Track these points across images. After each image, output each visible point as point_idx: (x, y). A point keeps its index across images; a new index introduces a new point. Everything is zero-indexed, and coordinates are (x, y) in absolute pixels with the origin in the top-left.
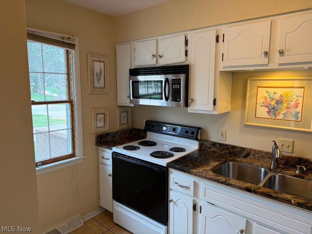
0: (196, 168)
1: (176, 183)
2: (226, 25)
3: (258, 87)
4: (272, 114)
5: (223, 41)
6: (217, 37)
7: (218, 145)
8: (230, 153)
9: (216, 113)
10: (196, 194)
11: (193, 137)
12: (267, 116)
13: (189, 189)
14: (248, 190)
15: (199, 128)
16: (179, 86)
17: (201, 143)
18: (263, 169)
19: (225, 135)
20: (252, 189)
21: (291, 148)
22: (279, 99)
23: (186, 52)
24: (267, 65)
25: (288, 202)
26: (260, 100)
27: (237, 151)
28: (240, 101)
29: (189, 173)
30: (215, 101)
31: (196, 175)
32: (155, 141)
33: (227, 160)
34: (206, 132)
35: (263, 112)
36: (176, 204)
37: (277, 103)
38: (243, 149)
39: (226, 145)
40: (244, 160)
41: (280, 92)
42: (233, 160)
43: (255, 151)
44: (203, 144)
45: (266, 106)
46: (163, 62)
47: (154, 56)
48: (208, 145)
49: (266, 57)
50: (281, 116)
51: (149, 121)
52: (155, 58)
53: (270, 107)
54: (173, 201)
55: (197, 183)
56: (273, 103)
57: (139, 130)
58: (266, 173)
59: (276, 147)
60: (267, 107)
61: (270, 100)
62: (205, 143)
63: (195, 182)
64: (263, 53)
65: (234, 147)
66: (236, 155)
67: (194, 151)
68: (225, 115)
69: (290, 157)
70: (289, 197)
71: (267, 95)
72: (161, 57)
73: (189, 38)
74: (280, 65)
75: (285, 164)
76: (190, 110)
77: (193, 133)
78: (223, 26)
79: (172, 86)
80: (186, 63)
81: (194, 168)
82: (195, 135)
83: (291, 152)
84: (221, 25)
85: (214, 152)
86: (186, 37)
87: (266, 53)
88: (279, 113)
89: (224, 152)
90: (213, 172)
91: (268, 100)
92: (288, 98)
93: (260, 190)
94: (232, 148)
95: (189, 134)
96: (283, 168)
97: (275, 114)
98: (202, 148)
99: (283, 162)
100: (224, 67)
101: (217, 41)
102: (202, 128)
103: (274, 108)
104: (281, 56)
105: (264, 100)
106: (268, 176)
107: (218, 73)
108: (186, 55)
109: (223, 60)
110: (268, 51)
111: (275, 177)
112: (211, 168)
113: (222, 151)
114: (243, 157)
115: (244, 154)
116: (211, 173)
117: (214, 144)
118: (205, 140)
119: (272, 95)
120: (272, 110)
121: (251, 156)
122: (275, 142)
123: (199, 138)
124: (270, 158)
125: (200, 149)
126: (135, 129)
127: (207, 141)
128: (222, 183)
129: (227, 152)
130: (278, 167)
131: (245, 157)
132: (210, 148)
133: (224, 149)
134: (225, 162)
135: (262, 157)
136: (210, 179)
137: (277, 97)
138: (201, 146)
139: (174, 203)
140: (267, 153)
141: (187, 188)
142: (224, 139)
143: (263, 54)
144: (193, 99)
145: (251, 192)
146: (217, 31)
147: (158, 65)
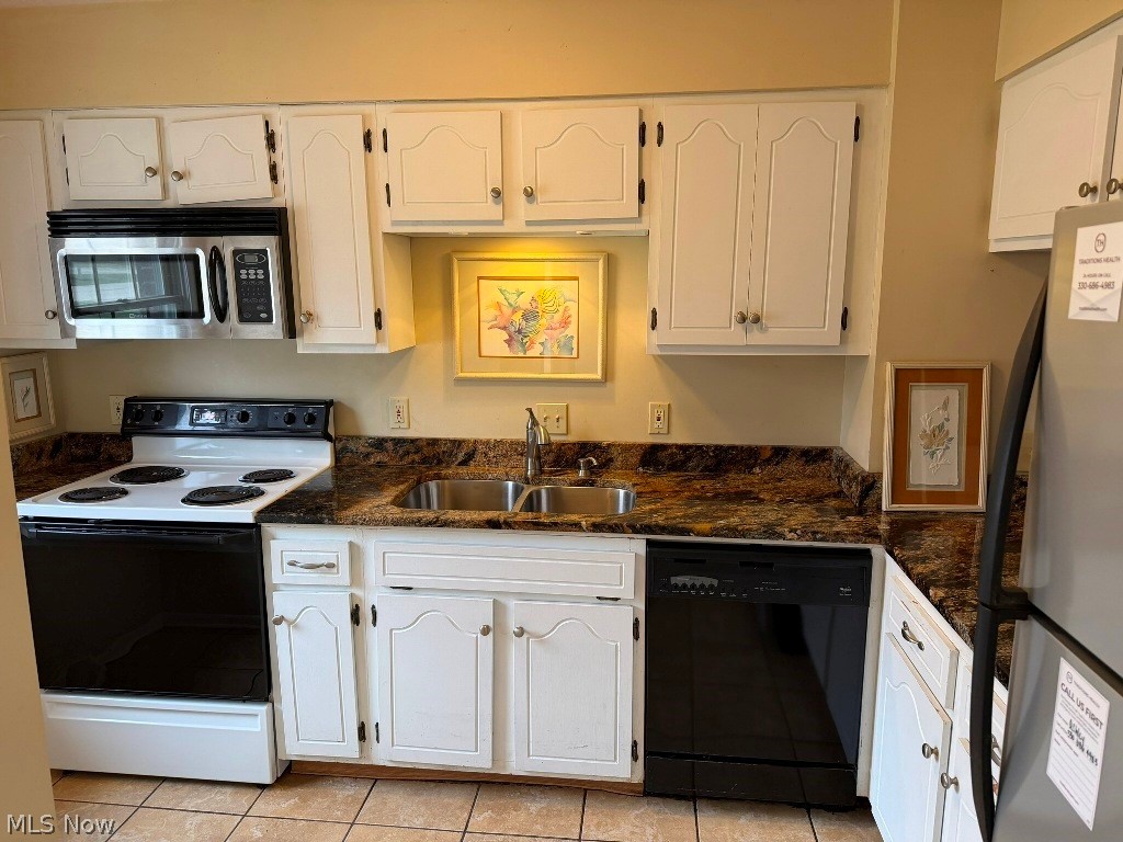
0: (349, 507)
1: (292, 564)
2: (389, 105)
3: (480, 278)
4: (517, 346)
5: (386, 150)
6: (367, 136)
7: (389, 445)
8: (424, 460)
9: (383, 349)
10: (356, 576)
11: (312, 430)
12: (506, 351)
13: (335, 570)
14: (493, 525)
15: (329, 404)
16: (260, 272)
17: (339, 446)
18: (510, 484)
19: (406, 415)
20: (502, 520)
21: (563, 423)
22: (529, 307)
23: (273, 168)
24: (500, 223)
25: (576, 527)
26: (488, 314)
27: (444, 452)
28: (438, 317)
29: (334, 522)
30: (378, 315)
31: (354, 523)
32: (178, 466)
33: (420, 478)
34: (351, 412)
35: (495, 342)
36: (296, 627)
37: (526, 317)
38: (457, 443)
39: (413, 441)
40: (463, 470)
41: (530, 288)
42: (438, 477)
43: (487, 442)
44: (345, 449)
45: (502, 325)
46: (187, 195)
47: (153, 171)
48: (362, 449)
49: (497, 203)
50: (536, 351)
51: (135, 399)
52: (158, 178)
53: (513, 329)
54: (286, 620)
55: (358, 547)
56: (517, 318)
57: (94, 439)
58: (518, 491)
59: (535, 423)
60: (504, 328)
61: (510, 310)
62: (352, 445)
63: (351, 544)
64: (489, 190)
65: (434, 442)
66: (440, 462)
67: (319, 474)
68: (402, 355)
69: (563, 444)
70: (574, 518)
71: (501, 298)
72: (180, 176)
73: (276, 127)
74: (529, 223)
75: (556, 462)
76: (303, 346)
77: (311, 419)
78: (379, 107)
79: (237, 275)
80: (277, 203)
81: (345, 509)
82: (319, 424)
83: (565, 432)
84: (375, 102)
85: (379, 465)
86: (267, 123)
87: (497, 193)
88: (532, 343)
89: (408, 459)
90: (399, 506)
91: (507, 310)
92: (549, 304)
93: (518, 518)
94: (428, 444)
95: (300, 424)
96: (551, 473)
97: (523, 345)
98: (345, 461)
99: (551, 458)
100: (395, 223)
101: (368, 146)
102: (339, 403)
103: (519, 331)
104: (531, 202)
105: (498, 313)
106: (526, 493)
107: (380, 238)
108: (274, 178)
109: (389, 202)
110: (500, 188)
111: (539, 493)
112: (389, 499)
113: (402, 458)
114: (461, 464)
115: (461, 457)
116: (396, 510)
117: (380, 443)
118: (352, 437)
119: (512, 299)
120: (516, 337)
121: (478, 457)
122: (530, 411)
123: (331, 431)
124: (522, 455)
125: (336, 466)
126: (72, 436)
127: (359, 438)
128: (429, 524)
129: (416, 458)
130: (542, 472)
131: (464, 463)
132: (367, 456)
133: (408, 453)
134: (419, 482)
135: (505, 456)
136: (396, 523)
137: (524, 302)
138: (338, 456)
139: (290, 623)
140: (513, 443)
141: (330, 566)
142: (405, 425)
143: (489, 195)
144: (312, 311)
145: (500, 528)
146: (364, 119)
147: (169, 204)
